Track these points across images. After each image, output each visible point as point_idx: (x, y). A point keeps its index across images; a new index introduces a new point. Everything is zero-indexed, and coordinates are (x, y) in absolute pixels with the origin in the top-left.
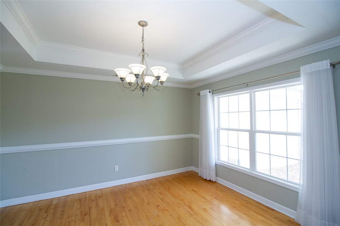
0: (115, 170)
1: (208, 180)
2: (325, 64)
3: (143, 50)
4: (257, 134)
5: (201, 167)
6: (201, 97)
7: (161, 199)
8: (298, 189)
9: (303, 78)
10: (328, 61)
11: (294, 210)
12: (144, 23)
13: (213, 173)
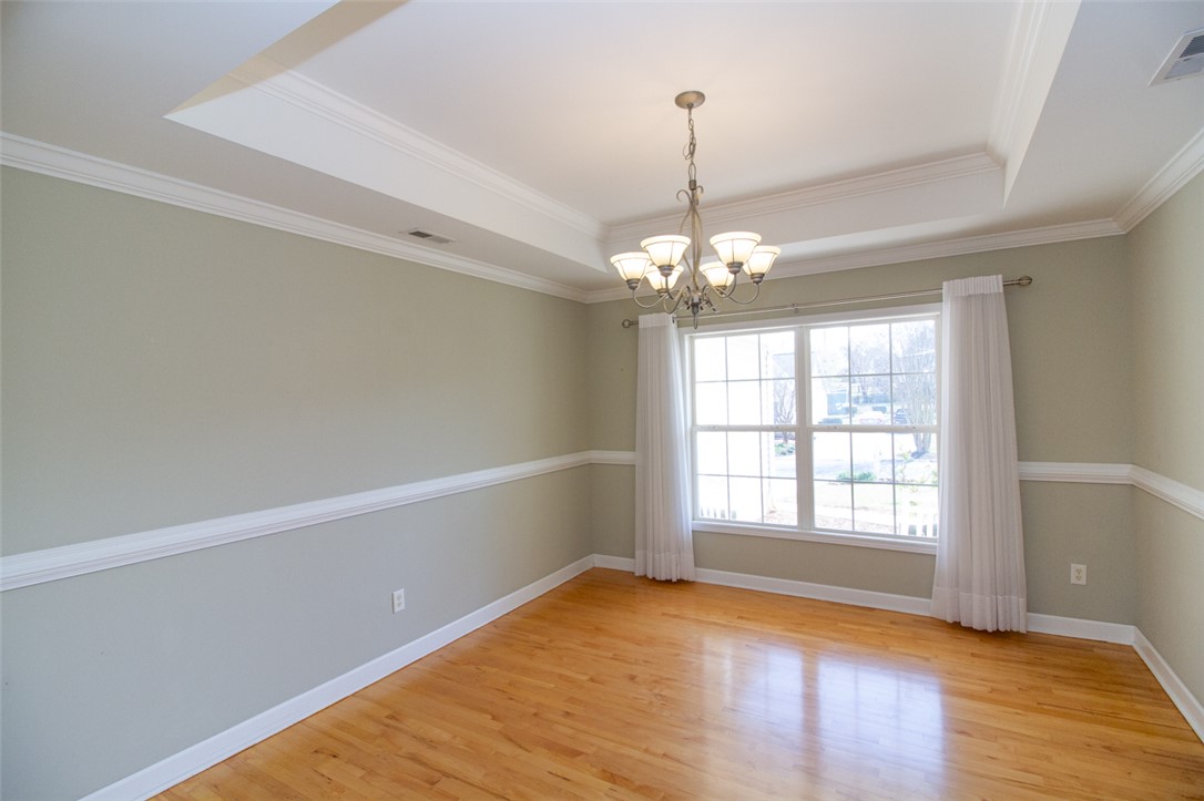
0: (397, 610)
1: (674, 580)
2: (993, 284)
3: (693, 185)
4: (815, 434)
5: (645, 548)
6: (641, 332)
7: (612, 658)
8: (935, 547)
9: (947, 309)
10: (1000, 276)
11: (926, 597)
12: (692, 99)
13: (689, 557)
